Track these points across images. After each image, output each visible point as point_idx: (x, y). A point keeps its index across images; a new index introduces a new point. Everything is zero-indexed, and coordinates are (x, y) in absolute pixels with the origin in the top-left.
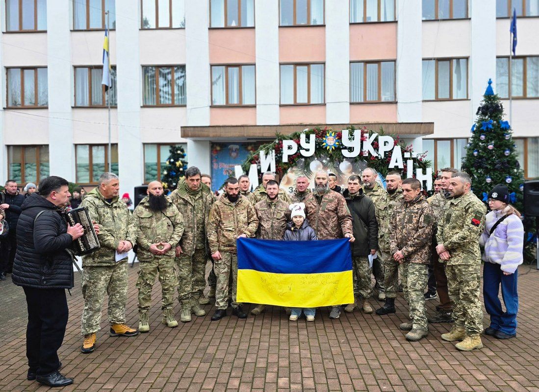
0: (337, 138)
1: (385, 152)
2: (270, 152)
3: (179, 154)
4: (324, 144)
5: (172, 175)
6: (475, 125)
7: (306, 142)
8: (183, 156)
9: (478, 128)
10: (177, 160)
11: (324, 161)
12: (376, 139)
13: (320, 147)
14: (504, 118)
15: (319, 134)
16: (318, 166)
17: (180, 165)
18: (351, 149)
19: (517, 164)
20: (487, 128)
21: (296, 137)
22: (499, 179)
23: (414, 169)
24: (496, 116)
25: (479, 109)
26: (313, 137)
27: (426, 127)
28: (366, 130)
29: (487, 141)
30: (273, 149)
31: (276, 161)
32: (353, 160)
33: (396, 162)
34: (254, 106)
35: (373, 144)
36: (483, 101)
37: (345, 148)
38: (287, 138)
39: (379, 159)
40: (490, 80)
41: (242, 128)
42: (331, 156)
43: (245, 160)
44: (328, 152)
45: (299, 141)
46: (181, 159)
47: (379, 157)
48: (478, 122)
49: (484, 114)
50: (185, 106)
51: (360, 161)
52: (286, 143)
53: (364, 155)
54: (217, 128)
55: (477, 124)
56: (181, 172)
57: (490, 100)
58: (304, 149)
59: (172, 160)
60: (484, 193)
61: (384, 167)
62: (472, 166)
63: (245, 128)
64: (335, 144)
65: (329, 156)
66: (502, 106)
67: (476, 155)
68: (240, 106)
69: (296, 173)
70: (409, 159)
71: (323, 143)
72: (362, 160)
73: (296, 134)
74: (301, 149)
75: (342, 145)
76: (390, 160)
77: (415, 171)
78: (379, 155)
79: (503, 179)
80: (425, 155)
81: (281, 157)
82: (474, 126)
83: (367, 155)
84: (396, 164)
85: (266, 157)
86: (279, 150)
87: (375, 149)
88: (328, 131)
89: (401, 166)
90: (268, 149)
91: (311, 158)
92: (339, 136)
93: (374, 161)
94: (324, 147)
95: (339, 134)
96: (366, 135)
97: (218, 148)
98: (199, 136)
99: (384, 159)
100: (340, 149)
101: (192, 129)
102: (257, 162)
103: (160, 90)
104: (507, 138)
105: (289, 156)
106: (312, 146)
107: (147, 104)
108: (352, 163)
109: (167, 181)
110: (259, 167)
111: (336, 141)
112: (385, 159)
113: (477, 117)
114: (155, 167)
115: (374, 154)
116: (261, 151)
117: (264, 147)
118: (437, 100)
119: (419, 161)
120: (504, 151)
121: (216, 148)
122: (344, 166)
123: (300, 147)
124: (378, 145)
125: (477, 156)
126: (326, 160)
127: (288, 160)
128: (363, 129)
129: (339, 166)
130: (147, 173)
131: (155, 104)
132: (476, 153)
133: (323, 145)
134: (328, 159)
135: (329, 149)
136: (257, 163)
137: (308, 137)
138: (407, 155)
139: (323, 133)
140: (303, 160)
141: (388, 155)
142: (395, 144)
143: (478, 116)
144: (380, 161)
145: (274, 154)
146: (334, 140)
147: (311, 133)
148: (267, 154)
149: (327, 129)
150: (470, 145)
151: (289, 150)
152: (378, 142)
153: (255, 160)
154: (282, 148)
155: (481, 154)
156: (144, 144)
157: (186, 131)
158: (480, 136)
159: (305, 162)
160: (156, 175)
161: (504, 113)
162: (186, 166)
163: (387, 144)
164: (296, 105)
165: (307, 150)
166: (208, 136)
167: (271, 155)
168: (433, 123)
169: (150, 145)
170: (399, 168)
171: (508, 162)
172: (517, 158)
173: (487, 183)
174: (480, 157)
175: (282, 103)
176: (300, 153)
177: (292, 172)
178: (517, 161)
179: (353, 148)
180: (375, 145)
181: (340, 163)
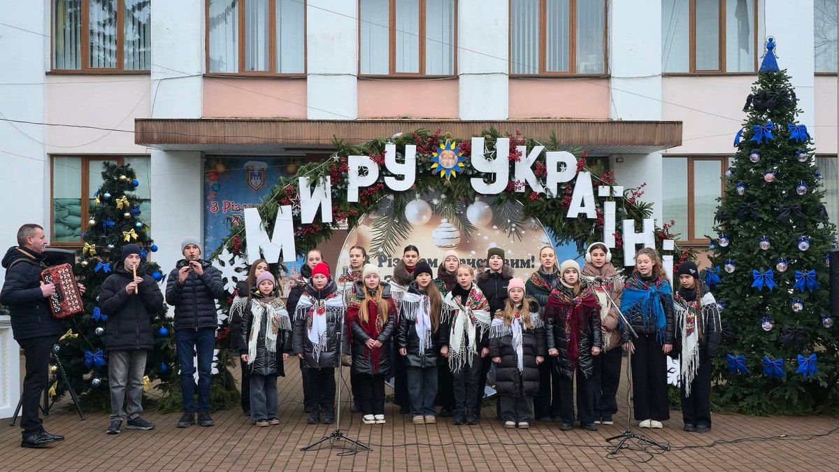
0: (460, 155)
1: (559, 185)
2: (321, 180)
3: (124, 181)
4: (435, 166)
5: (108, 227)
6: (741, 131)
7: (398, 161)
8: (132, 187)
9: (747, 136)
10: (120, 195)
11: (435, 202)
12: (542, 158)
13: (425, 171)
14: (799, 119)
15: (424, 143)
16: (421, 213)
17: (124, 205)
18: (490, 178)
19: (822, 212)
20: (764, 139)
21: (376, 151)
22: (786, 243)
23: (619, 220)
24: (782, 114)
25: (750, 99)
26: (411, 150)
27: (667, 132)
28: (520, 139)
29: (764, 166)
30: (328, 173)
31: (333, 200)
32: (495, 201)
33: (583, 205)
34: (303, 78)
35: (534, 167)
36: (757, 83)
37: (478, 175)
38: (358, 152)
39: (547, 200)
40: (771, 40)
41: (273, 125)
42: (449, 192)
43: (267, 196)
44: (442, 183)
45: (383, 158)
46: (126, 192)
47: (548, 194)
48: (748, 126)
49: (759, 109)
50: (148, 73)
51: (508, 202)
52: (354, 162)
53: (518, 191)
54: (216, 124)
55: (745, 130)
56: (128, 219)
57: (771, 81)
58: (392, 175)
59: (107, 195)
60: (755, 271)
61: (557, 215)
62: (735, 215)
63: (281, 125)
64: (456, 166)
65: (445, 190)
66: (794, 95)
67: (741, 194)
68: (273, 77)
69: (376, 226)
70: (608, 199)
71: (432, 163)
72: (513, 201)
73: (376, 142)
74: (388, 176)
75: (472, 168)
76: (570, 201)
77: (621, 224)
78: (546, 190)
79: (792, 244)
80: (640, 192)
81: (345, 192)
82: (739, 134)
83: (523, 190)
84: (582, 210)
85: (312, 192)
86: (339, 178)
87: (538, 177)
88: (443, 138)
89: (592, 214)
90: (316, 173)
91: (406, 195)
92: (466, 150)
93: (536, 203)
94: (434, 172)
95: (465, 145)
96: (522, 149)
97: (221, 168)
98: (175, 142)
99: (557, 198)
100: (468, 178)
101: (161, 124)
102: (291, 200)
103: (92, 32)
104: (801, 160)
105: (361, 189)
106: (409, 169)
107: (61, 67)
108: (492, 205)
109: (96, 241)
110: (296, 212)
111: (460, 160)
112: (561, 199)
113: (746, 116)
114: (78, 208)
115: (538, 189)
116: (301, 179)
117: (309, 169)
118: (694, 73)
119: (630, 205)
120: (796, 185)
121: (215, 168)
122: (475, 212)
123: (383, 171)
124: (545, 170)
125: (743, 196)
126: (439, 198)
127: (360, 197)
128: (515, 135)
129: (465, 211)
130: (58, 222)
131: (79, 68)
132: (741, 190)
133: (433, 166)
134: (443, 196)
135: (444, 176)
136: (292, 204)
137: (401, 150)
138: (604, 191)
139: (432, 143)
140: (391, 197)
141: (566, 189)
142: (580, 168)
143: (748, 113)
144: (549, 202)
145: (329, 184)
146: (456, 157)
147: (408, 143)
148: (313, 185)
149: (442, 134)
150: (733, 172)
151: (362, 178)
152: (545, 164)
153: (290, 197)
154: (346, 171)
155: (751, 192)
156: (52, 156)
157: (147, 130)
158: (750, 154)
159: (395, 202)
160: (80, 226)
161: (798, 107)
162: (138, 207)
163: (563, 167)
164: (394, 77)
165: (400, 178)
166: (196, 142)
167: (322, 186)
168: (681, 123)
169: (66, 159)
170: (588, 217)
171: (804, 209)
172: (822, 200)
173: (761, 251)
174: (749, 198)
175: (364, 72)
176: (384, 183)
177: (368, 223)
178: (822, 208)
179: (495, 174)
180: (539, 169)
181: (467, 206)
